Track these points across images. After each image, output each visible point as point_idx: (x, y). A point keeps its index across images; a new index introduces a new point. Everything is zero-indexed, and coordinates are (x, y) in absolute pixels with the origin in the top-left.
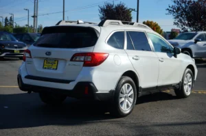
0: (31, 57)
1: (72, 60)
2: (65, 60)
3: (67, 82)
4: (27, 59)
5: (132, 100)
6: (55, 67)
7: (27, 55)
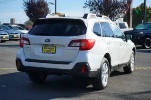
0: (30, 44)
1: (69, 45)
2: (64, 46)
3: (68, 63)
4: (24, 45)
5: (107, 76)
6: (54, 52)
7: (25, 42)
